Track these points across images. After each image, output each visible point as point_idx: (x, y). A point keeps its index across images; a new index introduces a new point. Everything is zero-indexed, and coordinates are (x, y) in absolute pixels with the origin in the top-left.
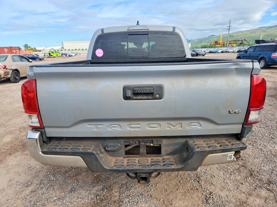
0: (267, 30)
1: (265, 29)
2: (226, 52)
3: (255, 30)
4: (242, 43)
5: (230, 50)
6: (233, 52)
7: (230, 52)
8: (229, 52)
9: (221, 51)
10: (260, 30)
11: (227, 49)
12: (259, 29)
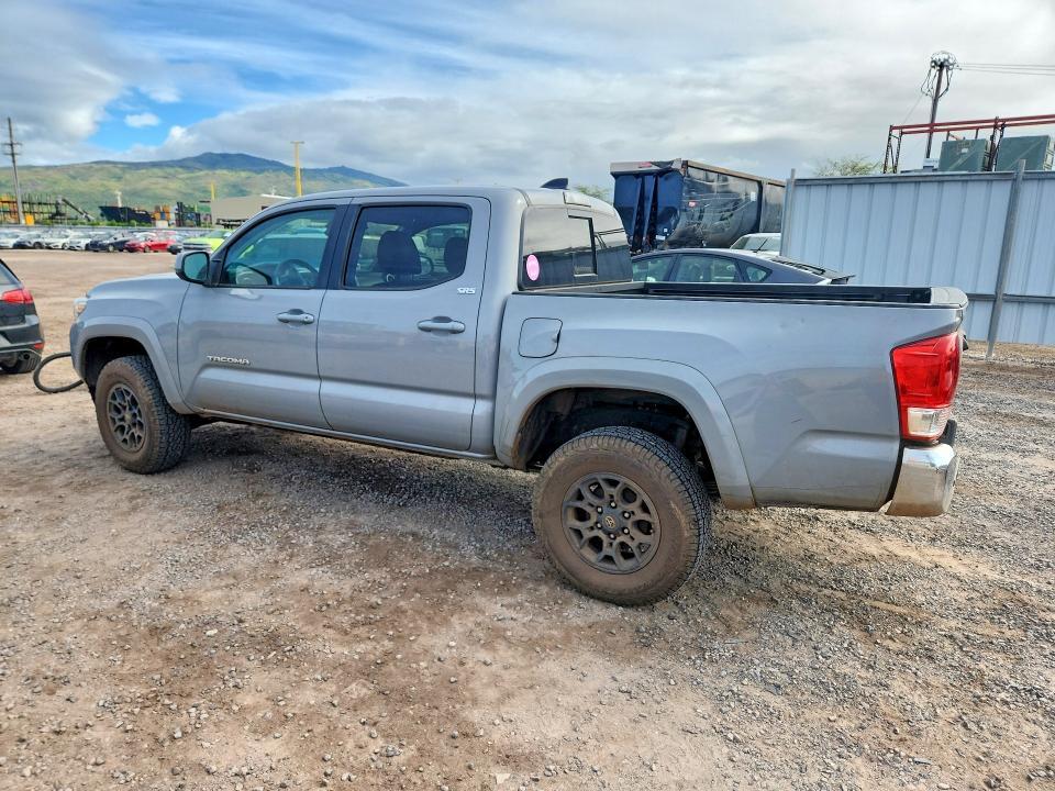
0: (124, 172)
1: (118, 171)
2: (39, 246)
3: (84, 168)
4: (58, 213)
5: (57, 240)
6: (72, 249)
7: (56, 248)
8: (50, 248)
9: (13, 242)
10: (102, 169)
11: (39, 236)
12: (95, 166)
